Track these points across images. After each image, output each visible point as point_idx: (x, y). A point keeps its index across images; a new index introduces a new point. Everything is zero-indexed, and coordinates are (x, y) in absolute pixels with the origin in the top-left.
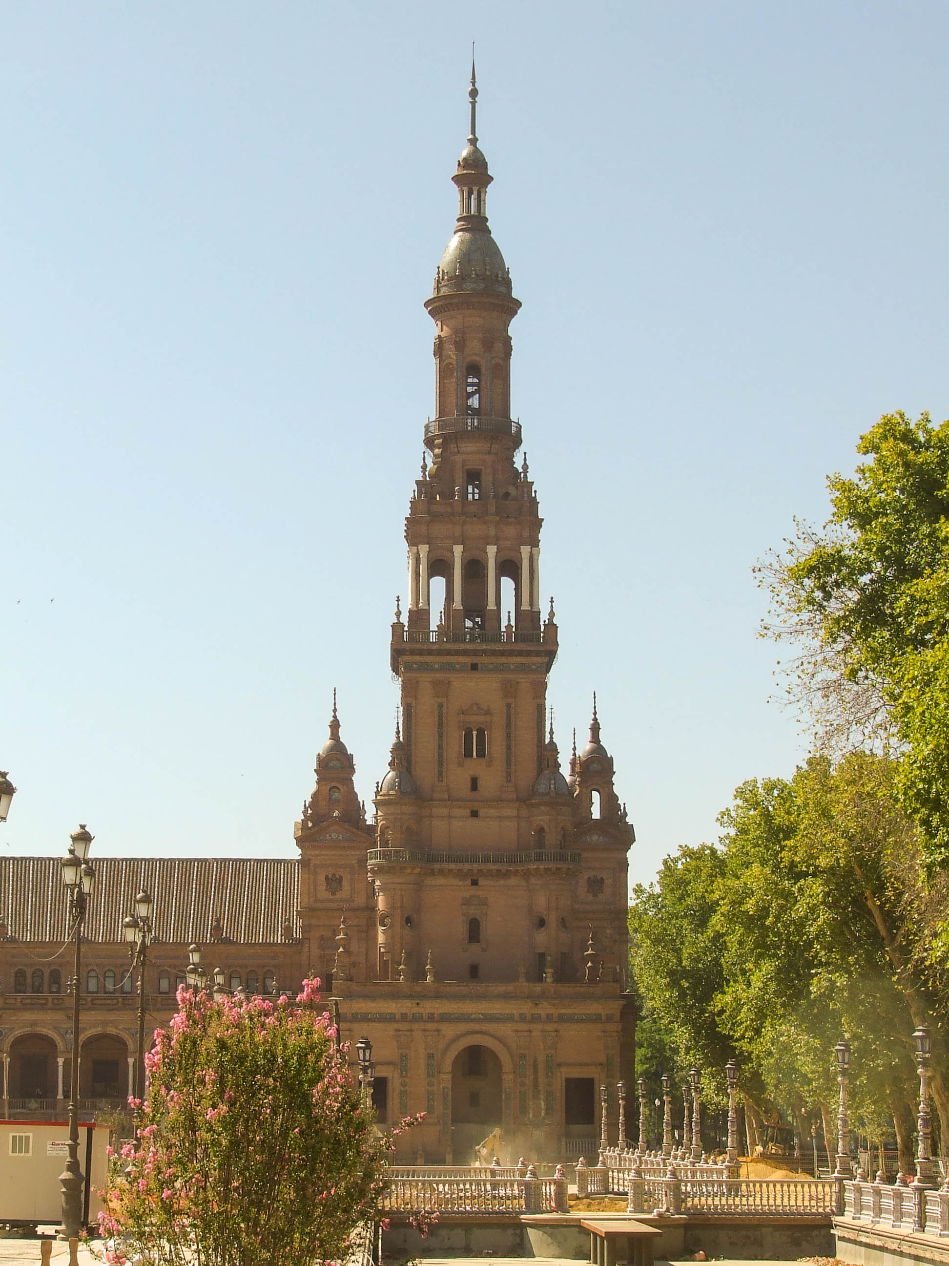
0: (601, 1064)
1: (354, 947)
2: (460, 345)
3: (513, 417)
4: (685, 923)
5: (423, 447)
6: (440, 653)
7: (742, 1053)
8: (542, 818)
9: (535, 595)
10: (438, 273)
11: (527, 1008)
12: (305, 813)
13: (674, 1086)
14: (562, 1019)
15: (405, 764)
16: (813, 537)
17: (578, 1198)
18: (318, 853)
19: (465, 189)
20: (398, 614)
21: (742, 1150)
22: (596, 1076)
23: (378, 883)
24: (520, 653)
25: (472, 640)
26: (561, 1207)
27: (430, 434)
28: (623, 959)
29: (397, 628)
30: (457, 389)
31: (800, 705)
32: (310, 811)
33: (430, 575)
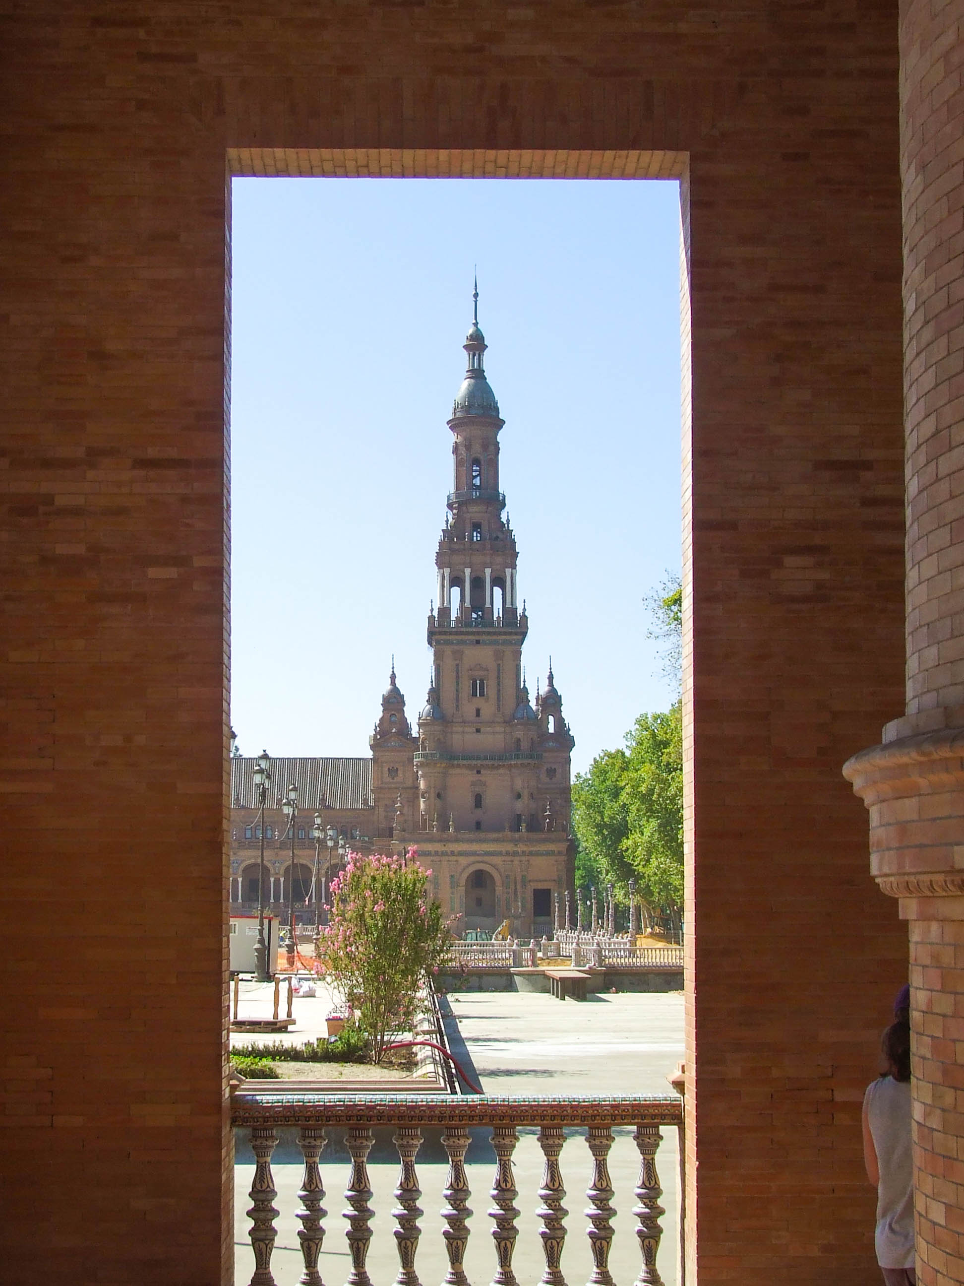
0: (554, 880)
1: (405, 811)
2: (468, 447)
3: (501, 491)
4: (606, 796)
5: (446, 509)
6: (457, 633)
7: (639, 873)
8: (519, 734)
9: (514, 598)
10: (455, 404)
11: (510, 847)
12: (375, 730)
13: (599, 893)
14: (531, 854)
15: (436, 701)
16: (677, 580)
17: (543, 959)
18: (382, 754)
19: (471, 353)
20: (432, 610)
21: (638, 930)
22: (552, 888)
23: (420, 773)
24: (505, 634)
25: (476, 626)
26: (534, 964)
27: (451, 501)
28: (568, 818)
29: (431, 618)
30: (466, 474)
31: (670, 676)
32: (378, 729)
33: (451, 587)
